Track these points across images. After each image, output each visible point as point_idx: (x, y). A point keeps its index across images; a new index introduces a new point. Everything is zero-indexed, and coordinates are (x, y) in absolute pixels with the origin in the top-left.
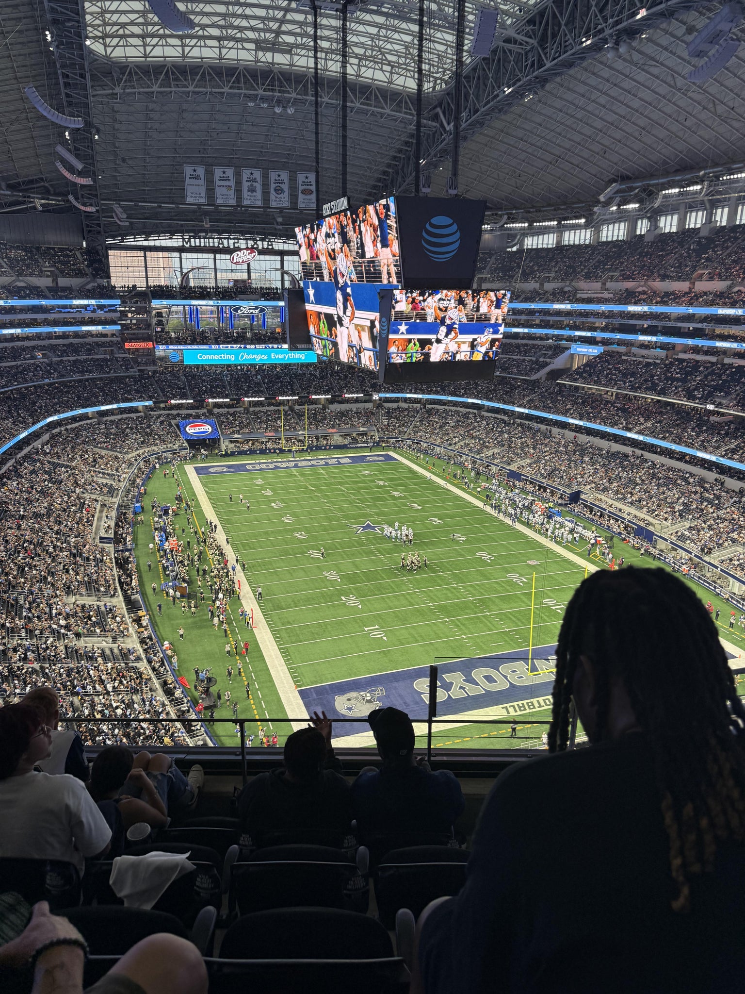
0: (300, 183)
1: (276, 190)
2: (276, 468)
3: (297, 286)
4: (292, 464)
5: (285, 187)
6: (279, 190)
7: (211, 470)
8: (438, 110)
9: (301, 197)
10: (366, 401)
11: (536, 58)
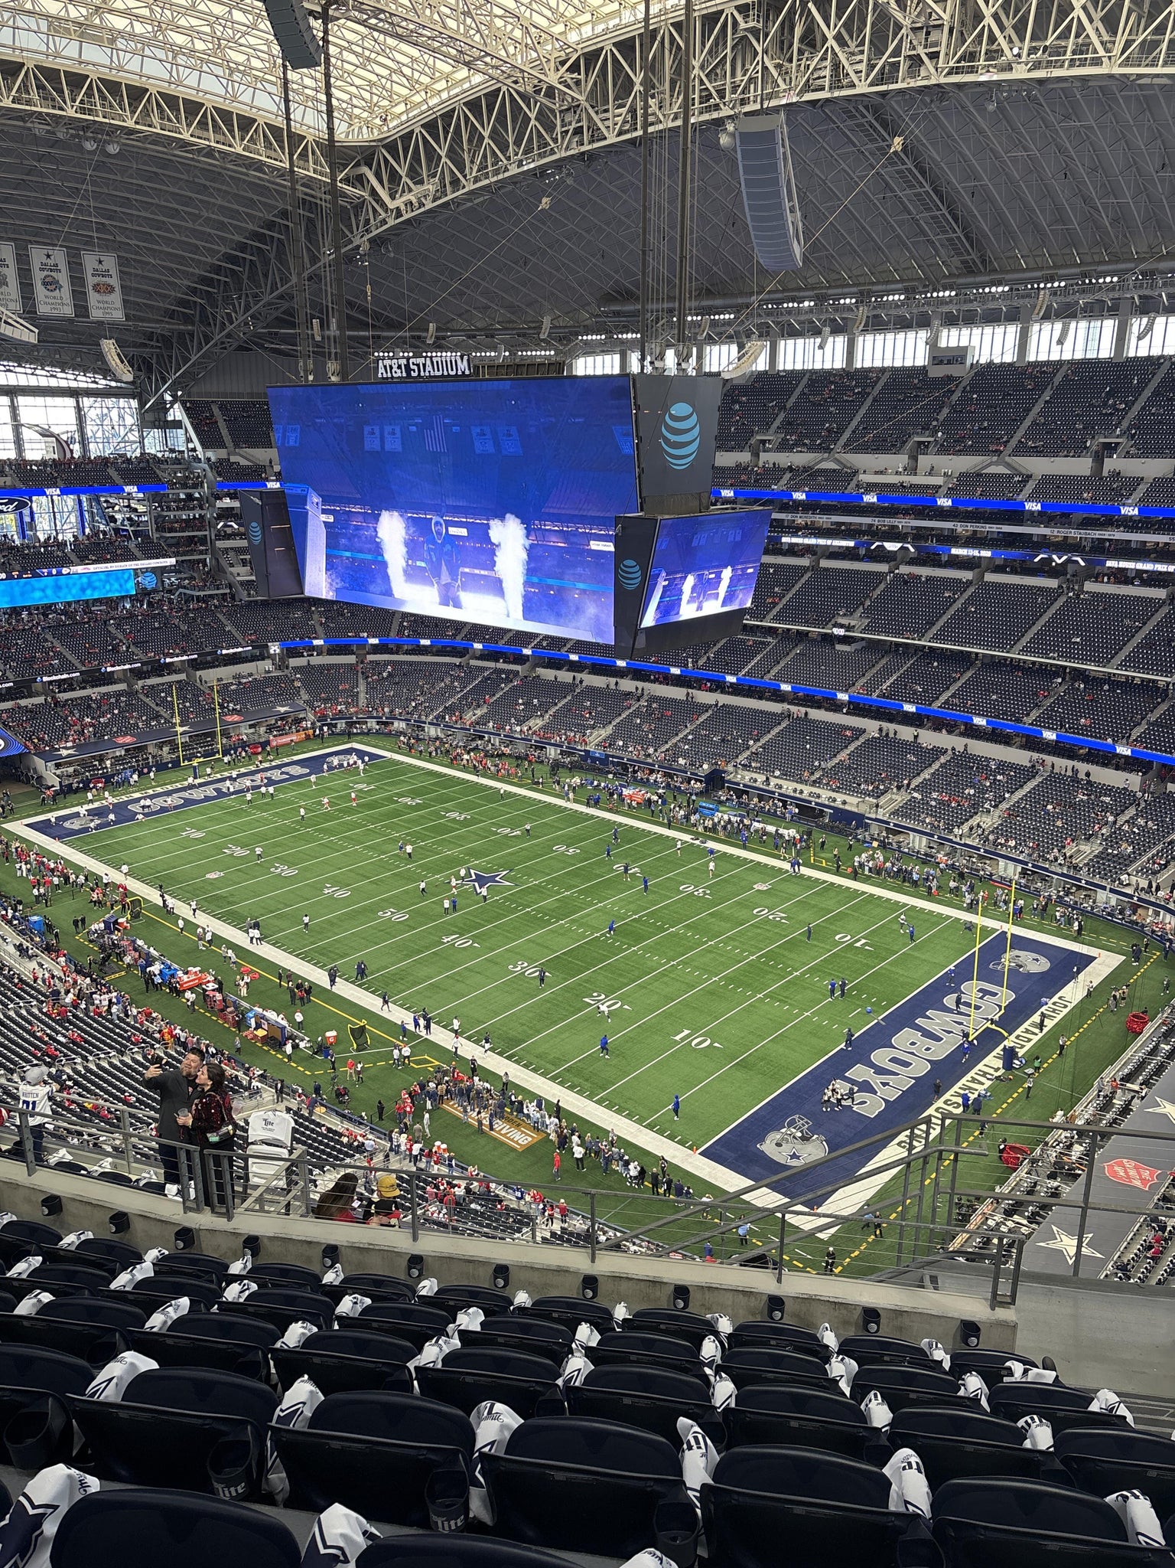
0: (89, 271)
1: (45, 284)
2: (188, 802)
3: (68, 455)
4: (210, 791)
5: (63, 278)
6: (50, 284)
7: (67, 825)
8: (365, 170)
9: (93, 298)
10: (253, 659)
11: (584, 123)
